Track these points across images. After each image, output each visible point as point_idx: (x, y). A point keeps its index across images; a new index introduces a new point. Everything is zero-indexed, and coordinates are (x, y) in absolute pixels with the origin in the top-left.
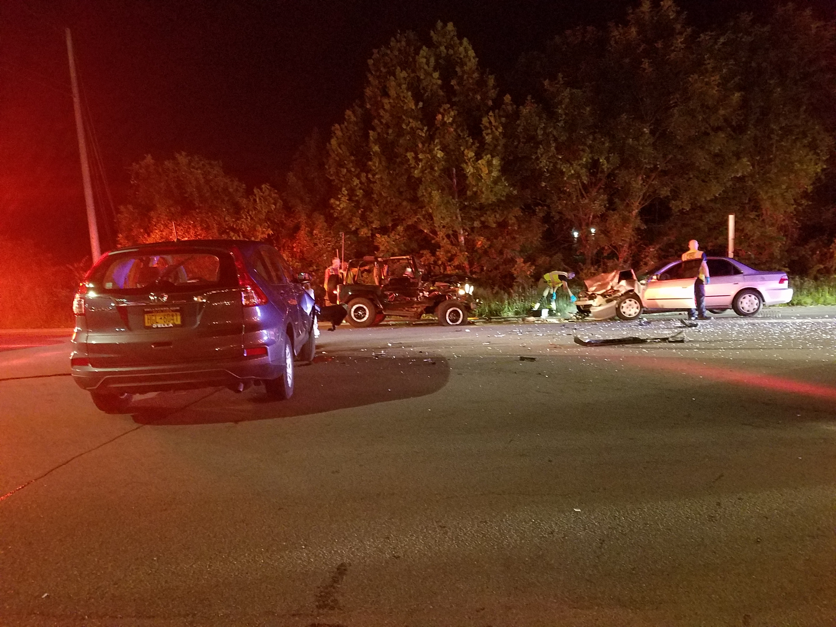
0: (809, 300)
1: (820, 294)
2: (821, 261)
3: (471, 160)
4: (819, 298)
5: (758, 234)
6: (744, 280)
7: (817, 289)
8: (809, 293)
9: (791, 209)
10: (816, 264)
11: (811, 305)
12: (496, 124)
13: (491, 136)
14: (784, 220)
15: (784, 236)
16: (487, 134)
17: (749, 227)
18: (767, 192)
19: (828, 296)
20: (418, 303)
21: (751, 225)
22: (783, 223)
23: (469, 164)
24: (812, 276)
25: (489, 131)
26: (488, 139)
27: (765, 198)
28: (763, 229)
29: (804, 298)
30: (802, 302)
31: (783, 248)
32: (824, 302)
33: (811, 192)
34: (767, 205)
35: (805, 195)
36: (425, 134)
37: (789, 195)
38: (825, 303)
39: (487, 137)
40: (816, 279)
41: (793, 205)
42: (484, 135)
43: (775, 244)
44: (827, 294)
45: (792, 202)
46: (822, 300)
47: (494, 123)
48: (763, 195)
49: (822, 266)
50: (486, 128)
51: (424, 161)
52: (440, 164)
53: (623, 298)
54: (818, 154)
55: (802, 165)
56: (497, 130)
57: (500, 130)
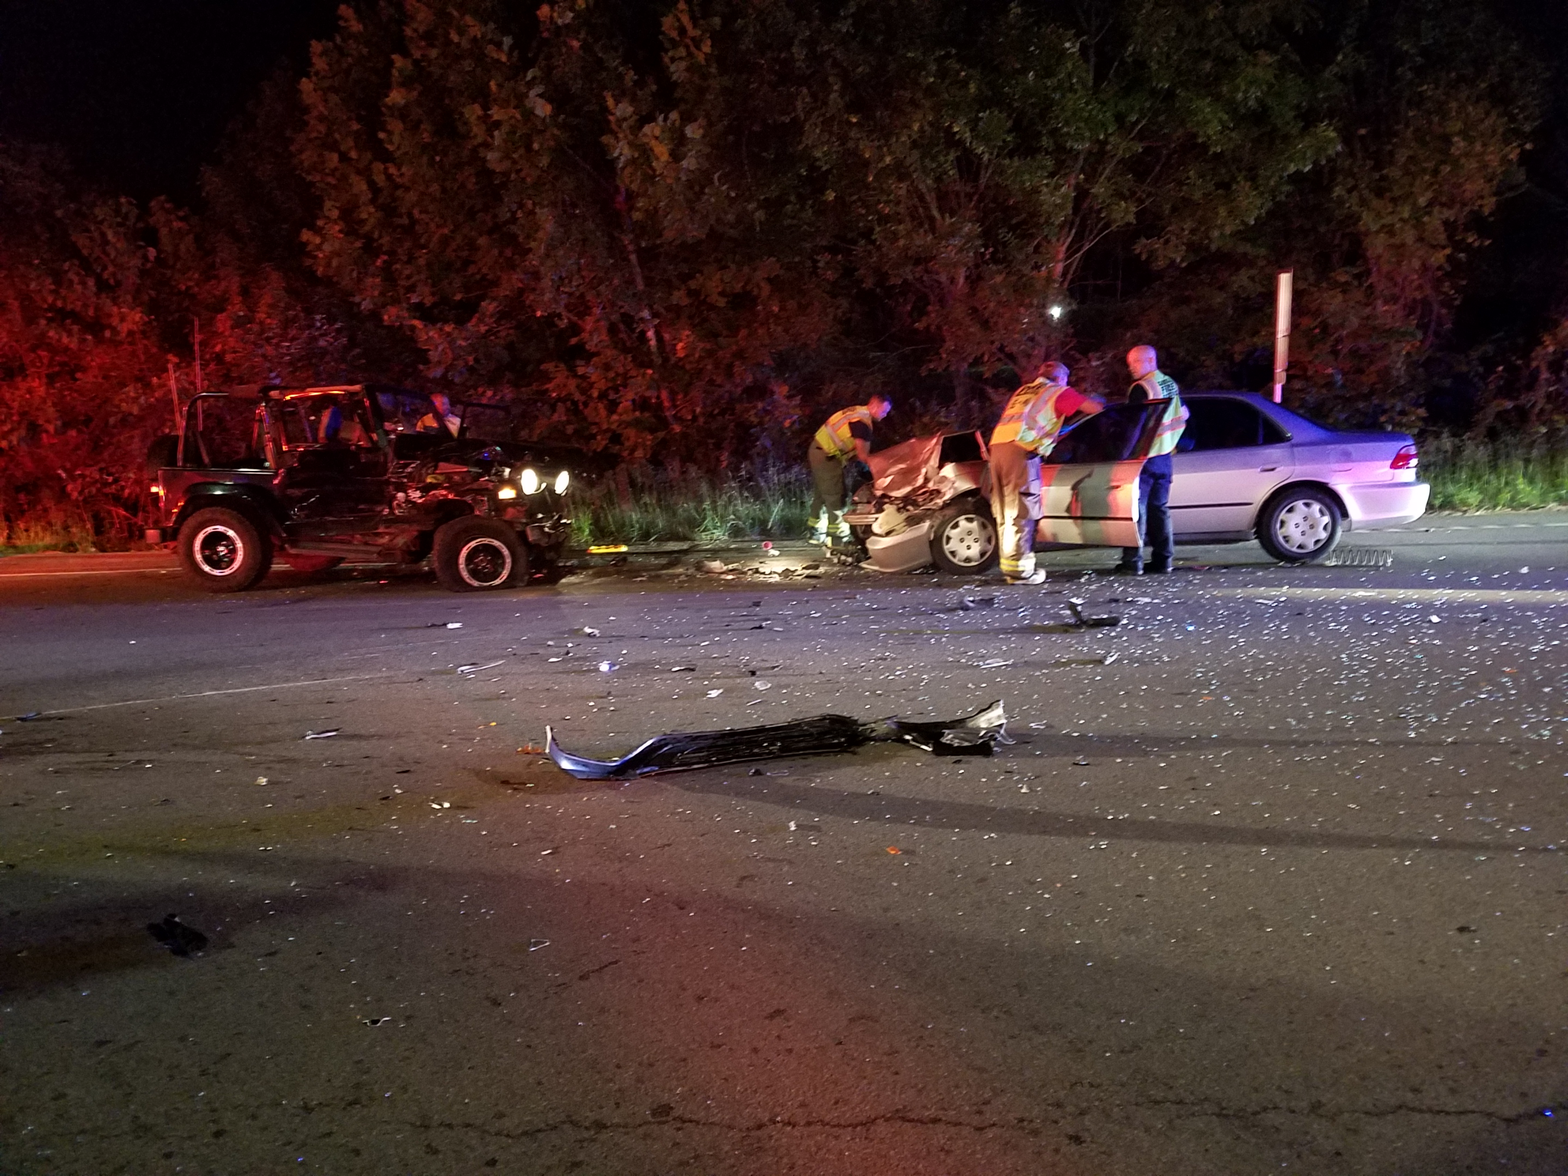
0: (1473, 497)
1: (1503, 481)
2: (1507, 391)
3: (625, 125)
4: (1499, 491)
5: (1354, 321)
6: (1293, 460)
7: (1494, 467)
8: (1475, 477)
9: (1439, 258)
10: (1495, 398)
11: (1479, 507)
12: (698, 32)
13: (683, 65)
14: (1420, 287)
15: (1418, 326)
16: (673, 60)
17: (1333, 302)
18: (1379, 215)
19: (1521, 484)
20: (393, 521)
21: (1340, 297)
22: (1418, 296)
23: (621, 136)
24: (1482, 429)
25: (682, 52)
26: (678, 71)
27: (1374, 228)
28: (1368, 310)
29: (1460, 489)
30: (1456, 499)
31: (1415, 358)
32: (1513, 499)
33: (1491, 214)
34: (1377, 246)
35: (1477, 222)
36: (510, 55)
37: (1434, 222)
38: (1514, 504)
39: (673, 68)
40: (1492, 435)
41: (1444, 248)
42: (667, 60)
43: (1394, 349)
44: (1521, 480)
45: (1442, 238)
46: (1506, 496)
47: (692, 32)
48: (1368, 221)
49: (1509, 405)
50: (675, 44)
51: (505, 128)
52: (548, 135)
53: (949, 512)
54: (1513, 119)
55: (1470, 140)
56: (699, 48)
57: (707, 48)
